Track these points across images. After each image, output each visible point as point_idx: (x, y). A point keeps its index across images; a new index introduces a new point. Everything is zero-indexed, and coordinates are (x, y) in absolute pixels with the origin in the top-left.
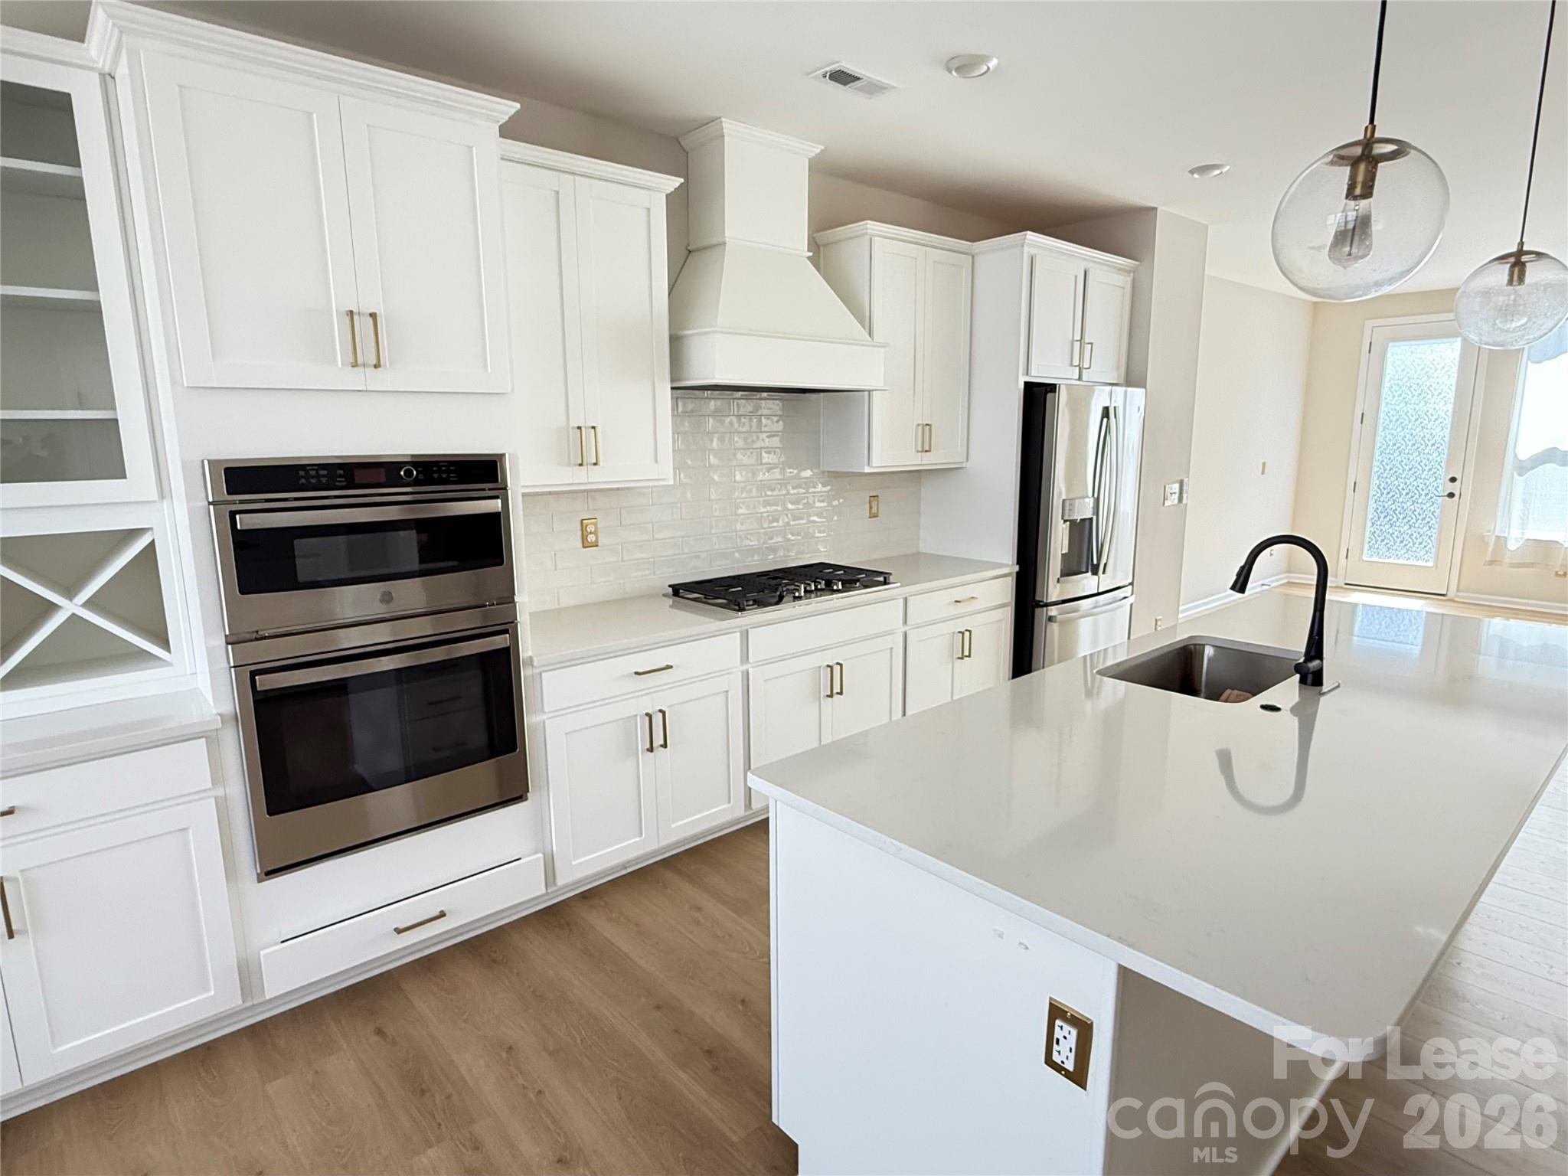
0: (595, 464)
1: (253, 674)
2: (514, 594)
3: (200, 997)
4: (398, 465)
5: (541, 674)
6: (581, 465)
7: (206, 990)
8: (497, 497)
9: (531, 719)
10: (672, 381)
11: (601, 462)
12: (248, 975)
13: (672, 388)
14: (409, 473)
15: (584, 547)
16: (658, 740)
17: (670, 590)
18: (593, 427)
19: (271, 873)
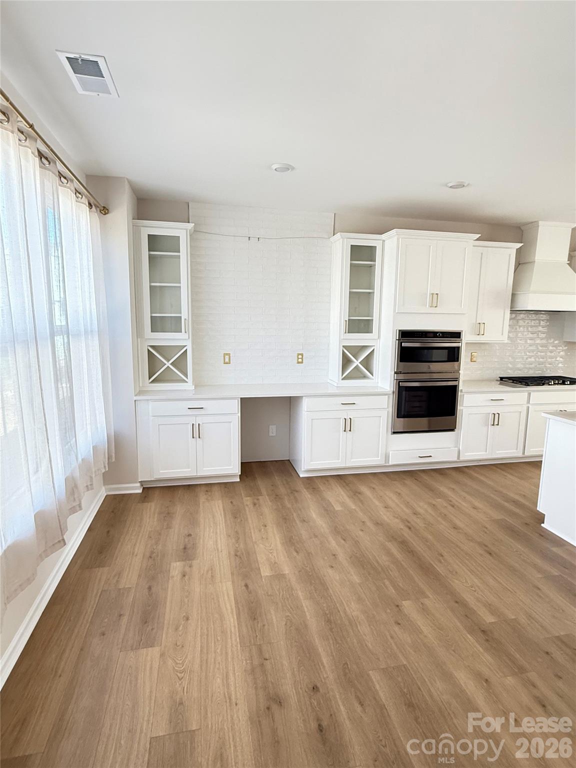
0: (483, 335)
1: (399, 382)
2: (460, 370)
3: (376, 459)
4: (437, 332)
5: (464, 395)
6: (479, 335)
7: (378, 457)
8: (459, 342)
9: (459, 408)
10: (511, 308)
11: (485, 334)
12: (387, 457)
13: (511, 311)
14: (439, 335)
15: (471, 361)
16: (496, 423)
17: (499, 379)
18: (484, 323)
19: (394, 433)
